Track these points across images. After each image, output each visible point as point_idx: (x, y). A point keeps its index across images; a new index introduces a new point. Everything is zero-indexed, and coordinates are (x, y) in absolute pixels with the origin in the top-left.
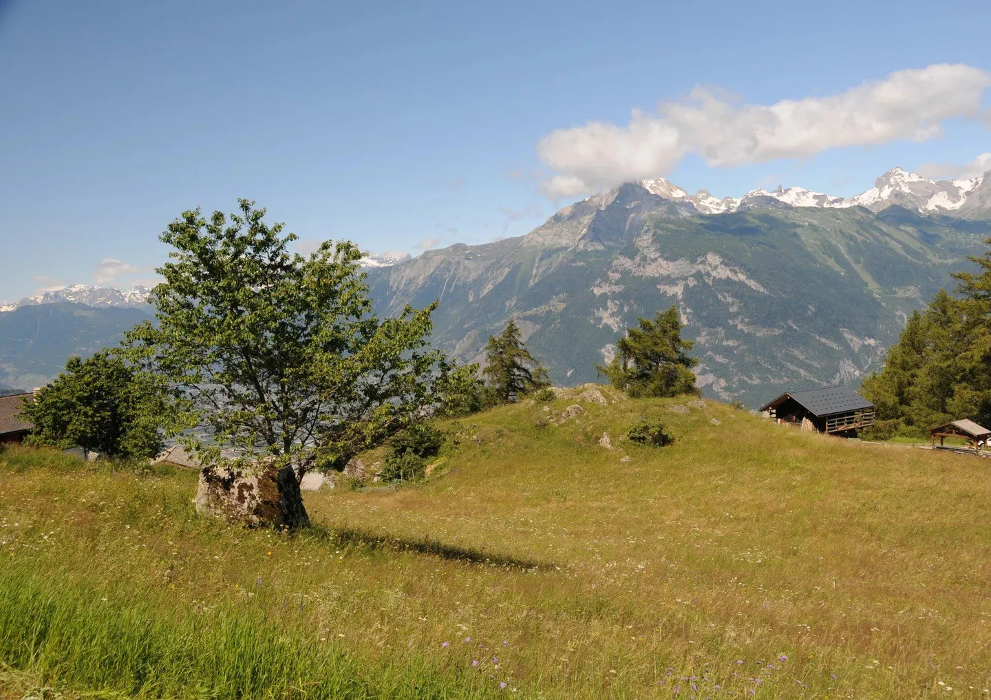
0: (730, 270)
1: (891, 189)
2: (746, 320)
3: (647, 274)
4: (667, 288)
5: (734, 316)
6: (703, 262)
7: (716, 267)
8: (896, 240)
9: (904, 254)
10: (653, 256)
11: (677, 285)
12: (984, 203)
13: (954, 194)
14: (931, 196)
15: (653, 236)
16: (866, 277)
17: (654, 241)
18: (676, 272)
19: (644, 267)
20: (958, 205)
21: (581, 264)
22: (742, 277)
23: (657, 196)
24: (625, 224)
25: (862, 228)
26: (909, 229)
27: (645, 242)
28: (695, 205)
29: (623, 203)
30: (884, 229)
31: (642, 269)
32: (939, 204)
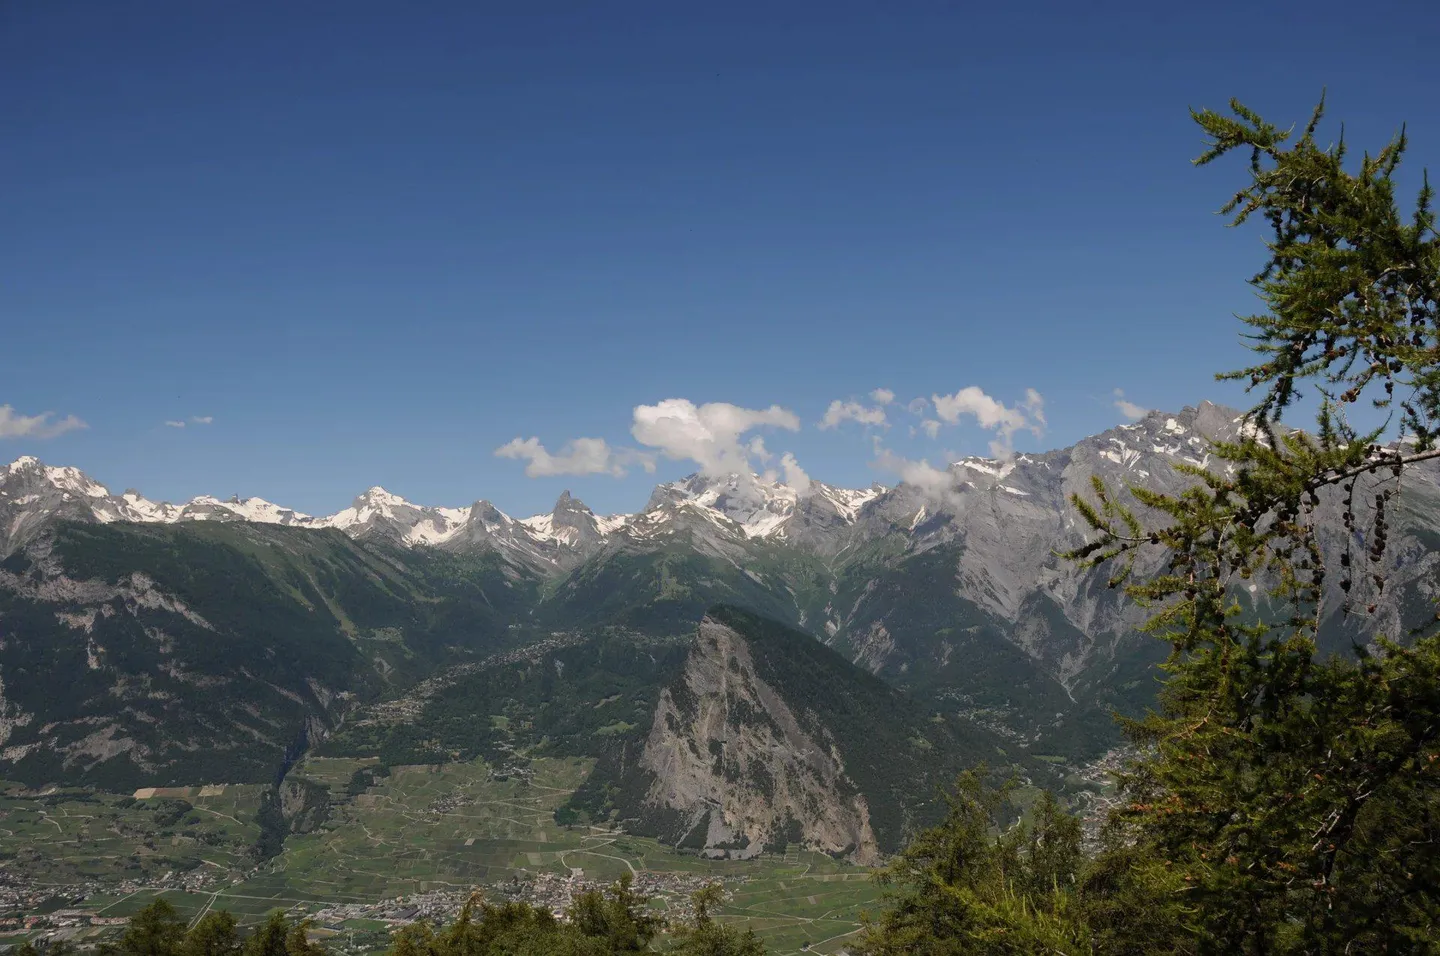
0: (164, 597)
1: (371, 511)
2: (182, 665)
3: (40, 597)
4: (70, 617)
5: (166, 659)
6: (126, 585)
7: (143, 593)
8: (375, 572)
9: (385, 589)
10: (52, 571)
11: (85, 614)
12: (471, 536)
13: (441, 525)
14: (414, 524)
15: (54, 544)
16: (339, 614)
17: (55, 553)
18: (86, 595)
19: (36, 587)
20: (445, 537)
22: (180, 608)
23: (66, 491)
24: (12, 526)
25: (337, 555)
26: (391, 560)
27: (42, 552)
28: (120, 508)
29: (11, 497)
30: (363, 558)
31: (33, 590)
32: (425, 534)
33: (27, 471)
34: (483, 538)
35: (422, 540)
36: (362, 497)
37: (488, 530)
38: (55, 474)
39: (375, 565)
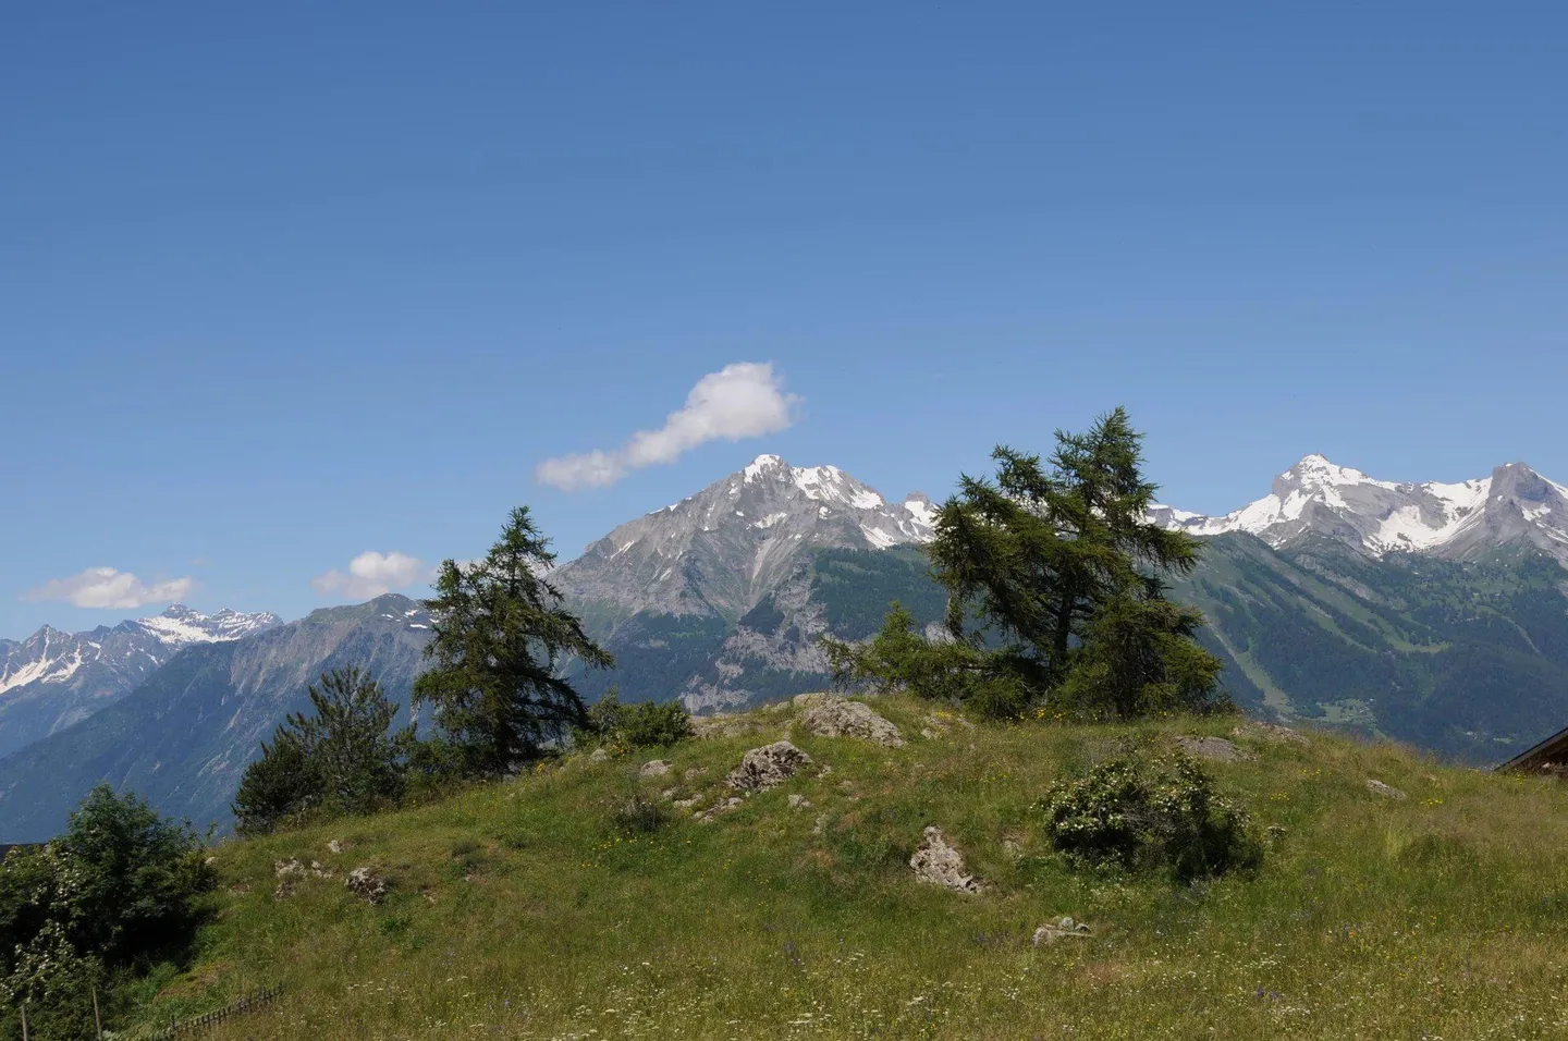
1: (1304, 499)
3: (799, 668)
8: (1318, 603)
9: (1338, 633)
10: (812, 628)
12: (1495, 529)
13: (1434, 513)
14: (1385, 516)
15: (813, 585)
16: (1261, 679)
17: (815, 599)
19: (793, 653)
20: (1445, 534)
21: (660, 643)
23: (822, 503)
24: (752, 562)
25: (1249, 577)
26: (1346, 582)
27: (796, 600)
28: (901, 523)
29: (750, 517)
30: (1294, 579)
31: (789, 658)
32: (1405, 532)
33: (767, 479)
34: (1517, 532)
35: (1400, 542)
36: (1287, 476)
37: (1528, 516)
38: (805, 478)
39: (1317, 590)
